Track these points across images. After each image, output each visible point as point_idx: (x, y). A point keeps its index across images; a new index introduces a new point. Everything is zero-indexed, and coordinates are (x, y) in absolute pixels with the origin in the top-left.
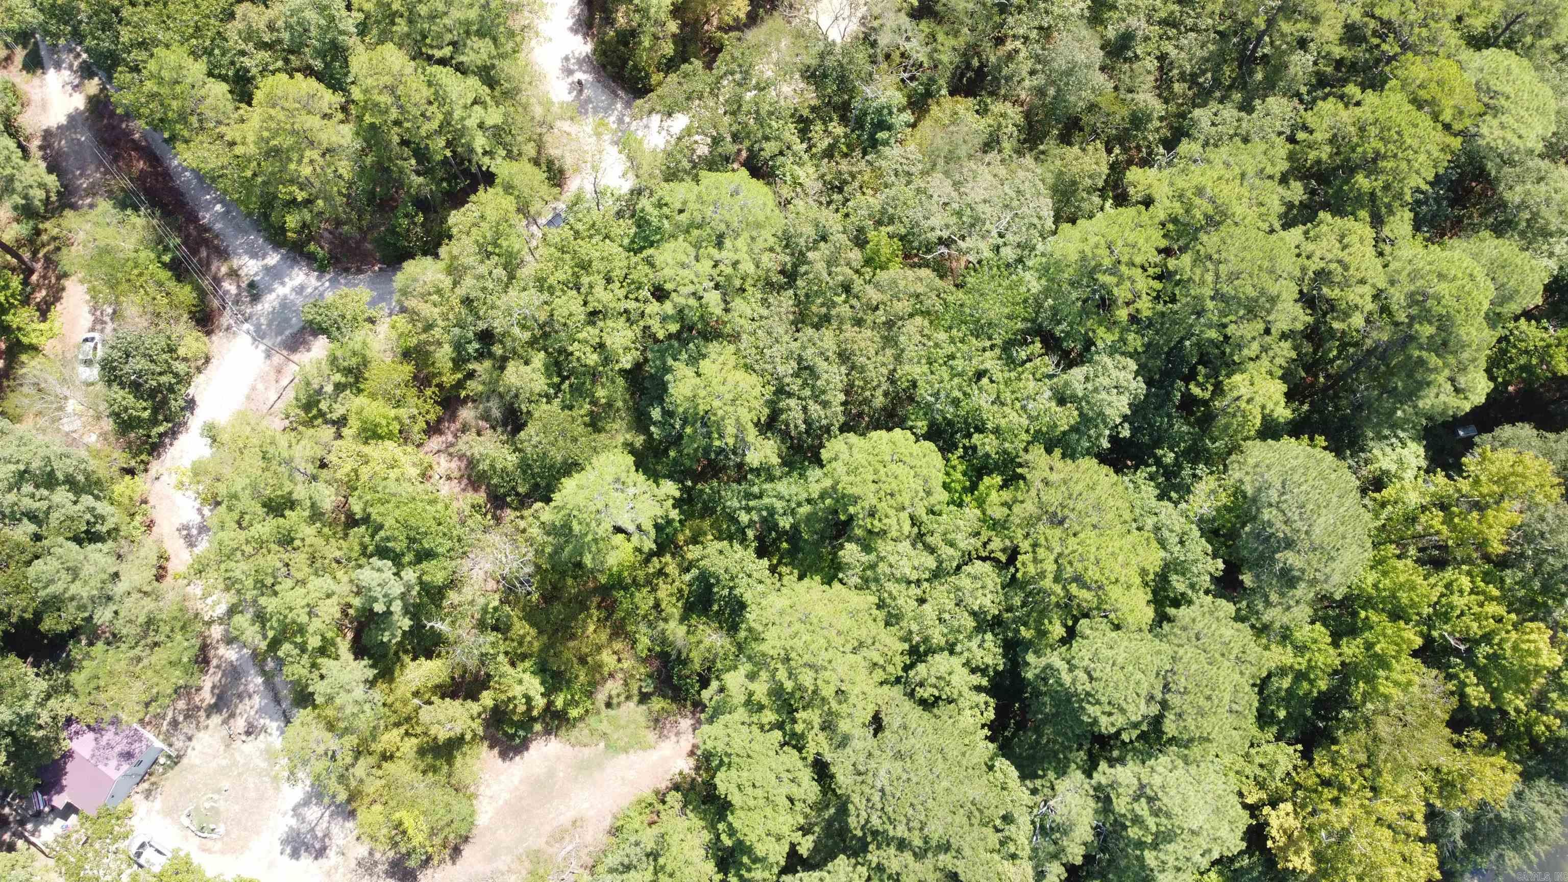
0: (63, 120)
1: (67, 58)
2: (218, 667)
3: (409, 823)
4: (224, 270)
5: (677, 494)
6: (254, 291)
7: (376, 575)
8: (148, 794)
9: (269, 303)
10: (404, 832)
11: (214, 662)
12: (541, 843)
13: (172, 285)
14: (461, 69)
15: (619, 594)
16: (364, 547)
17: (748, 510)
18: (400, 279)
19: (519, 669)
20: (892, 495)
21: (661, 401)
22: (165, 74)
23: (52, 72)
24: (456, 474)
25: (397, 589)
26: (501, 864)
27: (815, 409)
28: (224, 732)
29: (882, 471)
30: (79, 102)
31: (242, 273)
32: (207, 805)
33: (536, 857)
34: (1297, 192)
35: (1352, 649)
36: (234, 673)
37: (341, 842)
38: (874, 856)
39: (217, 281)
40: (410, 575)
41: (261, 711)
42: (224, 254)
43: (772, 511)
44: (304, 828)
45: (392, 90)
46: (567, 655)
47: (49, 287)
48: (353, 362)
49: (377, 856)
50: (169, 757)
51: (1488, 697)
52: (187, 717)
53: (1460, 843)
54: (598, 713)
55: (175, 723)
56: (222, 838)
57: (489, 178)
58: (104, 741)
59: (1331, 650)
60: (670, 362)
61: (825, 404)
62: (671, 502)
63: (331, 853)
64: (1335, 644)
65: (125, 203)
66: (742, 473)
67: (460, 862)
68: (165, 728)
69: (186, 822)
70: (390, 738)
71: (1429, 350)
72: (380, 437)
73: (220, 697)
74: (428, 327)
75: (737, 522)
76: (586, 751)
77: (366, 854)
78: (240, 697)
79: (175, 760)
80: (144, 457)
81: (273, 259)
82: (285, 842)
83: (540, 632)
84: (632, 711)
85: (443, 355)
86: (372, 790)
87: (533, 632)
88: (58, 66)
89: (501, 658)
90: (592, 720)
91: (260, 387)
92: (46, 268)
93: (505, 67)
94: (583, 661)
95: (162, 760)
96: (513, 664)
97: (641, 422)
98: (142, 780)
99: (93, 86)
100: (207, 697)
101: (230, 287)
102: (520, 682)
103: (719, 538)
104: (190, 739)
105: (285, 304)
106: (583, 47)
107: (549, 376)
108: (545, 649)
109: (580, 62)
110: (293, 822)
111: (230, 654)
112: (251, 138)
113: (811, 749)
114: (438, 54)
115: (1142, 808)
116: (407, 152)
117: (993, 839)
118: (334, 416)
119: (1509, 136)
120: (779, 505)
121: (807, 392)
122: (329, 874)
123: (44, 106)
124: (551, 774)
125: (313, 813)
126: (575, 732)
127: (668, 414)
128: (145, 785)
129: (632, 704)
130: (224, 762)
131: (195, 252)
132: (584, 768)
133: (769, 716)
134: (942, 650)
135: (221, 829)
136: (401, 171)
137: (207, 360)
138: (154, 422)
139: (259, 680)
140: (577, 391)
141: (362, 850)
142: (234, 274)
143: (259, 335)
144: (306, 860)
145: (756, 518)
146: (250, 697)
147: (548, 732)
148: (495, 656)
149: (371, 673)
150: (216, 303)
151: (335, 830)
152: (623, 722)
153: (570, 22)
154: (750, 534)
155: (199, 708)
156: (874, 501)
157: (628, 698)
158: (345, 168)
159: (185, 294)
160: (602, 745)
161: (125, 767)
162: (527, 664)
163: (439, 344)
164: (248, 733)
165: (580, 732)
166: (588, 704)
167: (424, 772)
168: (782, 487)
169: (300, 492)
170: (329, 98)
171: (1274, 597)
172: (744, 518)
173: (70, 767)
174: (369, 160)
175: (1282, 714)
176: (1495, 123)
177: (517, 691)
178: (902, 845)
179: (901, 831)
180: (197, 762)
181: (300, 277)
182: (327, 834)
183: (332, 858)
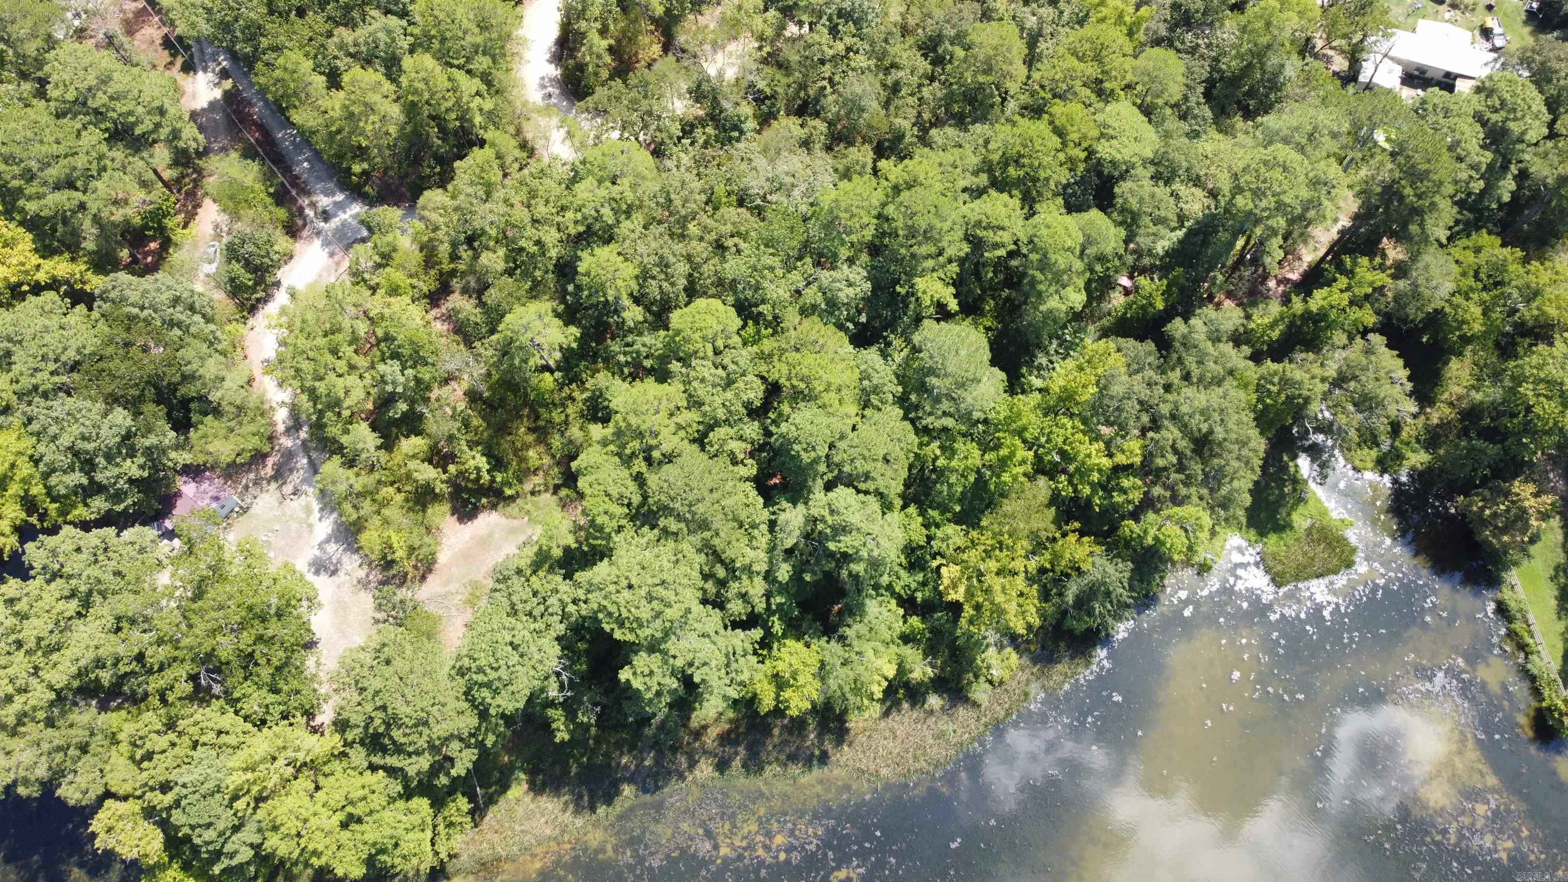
0: (205, 105)
1: (211, 65)
2: (279, 451)
3: (394, 539)
4: (307, 202)
5: (579, 335)
6: (326, 216)
7: (389, 370)
9: (335, 223)
10: (391, 547)
11: (277, 448)
12: (479, 578)
13: (272, 208)
14: (469, 72)
15: (542, 410)
16: (383, 353)
18: (421, 201)
19: (474, 451)
20: (700, 330)
22: (289, 66)
23: (200, 74)
24: (446, 333)
25: (401, 380)
26: (452, 588)
27: (666, 286)
28: (278, 494)
29: (697, 317)
30: (218, 94)
31: (319, 204)
32: (264, 539)
33: (475, 585)
34: (983, 179)
36: (289, 455)
37: (348, 567)
38: (662, 523)
39: (302, 208)
41: (303, 480)
42: (307, 193)
43: (639, 354)
44: (325, 557)
45: (426, 81)
46: (506, 446)
47: (187, 212)
48: (386, 250)
49: (371, 577)
50: (241, 508)
51: (1071, 489)
52: (255, 484)
54: (525, 496)
55: (247, 487)
57: (482, 143)
58: (202, 488)
60: (579, 253)
61: (673, 284)
62: (574, 339)
63: (341, 573)
65: (247, 156)
67: (425, 584)
68: (240, 489)
70: (388, 491)
72: (400, 294)
73: (277, 471)
74: (436, 229)
75: (619, 362)
76: (516, 522)
77: (364, 575)
78: (291, 470)
79: (245, 510)
80: (245, 313)
81: (340, 197)
82: (312, 564)
83: (488, 427)
84: (547, 498)
85: (444, 249)
87: (484, 426)
88: (205, 70)
89: (463, 442)
90: (521, 501)
91: (324, 271)
92: (186, 199)
93: (498, 76)
94: (515, 453)
95: (237, 509)
96: (470, 447)
97: (562, 295)
99: (228, 84)
100: (269, 471)
101: (309, 212)
102: (474, 459)
103: (606, 373)
104: (256, 497)
105: (344, 224)
106: (554, 71)
107: (507, 262)
108: (491, 437)
109: (551, 80)
110: (318, 553)
111: (287, 442)
112: (337, 107)
113: (636, 469)
114: (456, 62)
116: (432, 123)
118: (372, 283)
119: (1114, 153)
121: (662, 276)
122: (339, 587)
123: (194, 96)
124: (491, 535)
125: (332, 548)
126: (509, 508)
127: (579, 288)
128: (224, 525)
129: (548, 495)
130: (277, 512)
132: (512, 531)
133: (612, 448)
134: (724, 424)
136: (428, 135)
137: (291, 257)
138: (253, 289)
139: (305, 461)
141: (362, 573)
142: (313, 205)
143: (326, 243)
144: (324, 577)
145: (629, 359)
146: (298, 471)
147: (491, 506)
148: (458, 440)
149: (380, 441)
150: (300, 222)
151: (345, 559)
152: (541, 505)
153: (548, 56)
154: (626, 370)
155: (263, 478)
157: (546, 489)
158: (393, 130)
159: (281, 214)
160: (526, 518)
162: (479, 448)
163: (442, 242)
164: (294, 494)
165: (513, 508)
166: (518, 488)
167: (408, 513)
168: (645, 339)
170: (388, 87)
172: (622, 359)
173: (179, 503)
174: (408, 129)
176: (1106, 144)
177: (472, 465)
179: (678, 507)
180: (259, 512)
181: (357, 208)
182: (339, 562)
183: (341, 577)
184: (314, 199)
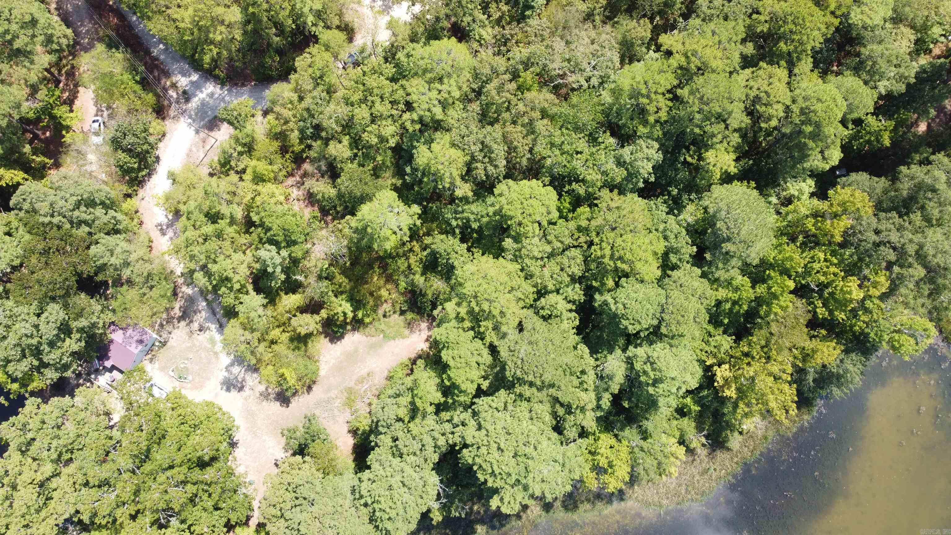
2: (182, 297)
3: (287, 375)
4: (168, 83)
5: (420, 212)
6: (186, 96)
7: (268, 253)
8: (151, 360)
9: (194, 103)
10: (285, 379)
11: (180, 295)
12: (352, 384)
13: (140, 92)
15: (389, 261)
16: (261, 239)
17: (456, 219)
18: (269, 93)
19: (340, 299)
20: (530, 215)
21: (410, 163)
24: (302, 197)
25: (278, 260)
26: (332, 394)
27: (490, 168)
28: (187, 329)
29: (525, 203)
31: (179, 85)
32: (182, 366)
33: (350, 391)
34: (750, 49)
35: (761, 289)
36: (191, 300)
37: (251, 384)
38: (518, 389)
39: (165, 89)
40: (284, 253)
41: (205, 319)
42: (167, 74)
43: (468, 220)
44: (232, 377)
46: (363, 291)
47: (70, 91)
48: (247, 140)
49: (270, 390)
50: (160, 342)
51: (827, 313)
52: (167, 322)
53: (812, 384)
54: (379, 320)
55: (162, 325)
56: (190, 382)
57: (315, 39)
58: (128, 334)
59: (751, 290)
60: (415, 143)
62: (417, 216)
63: (246, 389)
64: (753, 287)
65: (111, 45)
66: (452, 200)
67: (312, 393)
68: (157, 328)
69: (172, 374)
70: (275, 333)
71: (809, 139)
72: (264, 181)
73: (184, 312)
74: (286, 122)
75: (450, 225)
76: (374, 339)
77: (264, 389)
78: (195, 312)
79: (164, 344)
80: (135, 188)
81: (195, 77)
82: (223, 383)
83: (350, 281)
84: (396, 319)
85: (294, 136)
86: (266, 358)
87: (347, 281)
89: (330, 293)
90: (376, 324)
91: (194, 149)
92: (67, 80)
94: (371, 294)
95: (157, 344)
96: (336, 296)
97: (399, 172)
98: (147, 354)
100: (177, 312)
101: (172, 93)
102: (341, 305)
103: (441, 233)
104: (170, 333)
105: (203, 104)
107: (352, 150)
108: (352, 289)
110: (226, 374)
111: (188, 291)
113: (488, 340)
115: (648, 368)
116: (271, 25)
117: (576, 382)
118: (239, 169)
120: (472, 217)
121: (487, 160)
122: (246, 399)
124: (356, 351)
125: (236, 369)
126: (367, 330)
127: (416, 170)
128: (150, 356)
129: (396, 316)
130: (189, 345)
131: (151, 72)
132: (373, 347)
133: (467, 324)
134: (553, 292)
135: (190, 378)
136: (267, 34)
137: (164, 135)
138: (140, 169)
139: (204, 304)
140: (366, 156)
141: (262, 388)
142: (174, 86)
143: (191, 122)
144: (234, 393)
145: (460, 223)
146: (200, 312)
147: (354, 329)
148: (327, 293)
149: (265, 301)
150: (166, 103)
151: (248, 378)
152: (392, 324)
154: (457, 231)
155: (174, 318)
156: (521, 219)
157: (394, 312)
158: (238, 35)
159: (150, 98)
160: (382, 336)
161: (140, 347)
162: (344, 296)
163: (292, 130)
164: (200, 330)
165: (370, 330)
166: (374, 316)
167: (293, 350)
168: (474, 207)
169: (225, 210)
171: (721, 265)
172: (454, 223)
173: (112, 347)
175: (726, 321)
177: (339, 310)
178: (531, 384)
179: (531, 378)
180: (175, 344)
181: (210, 88)
182: (244, 380)
183: (247, 391)
184: (174, 79)
